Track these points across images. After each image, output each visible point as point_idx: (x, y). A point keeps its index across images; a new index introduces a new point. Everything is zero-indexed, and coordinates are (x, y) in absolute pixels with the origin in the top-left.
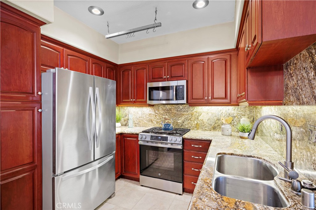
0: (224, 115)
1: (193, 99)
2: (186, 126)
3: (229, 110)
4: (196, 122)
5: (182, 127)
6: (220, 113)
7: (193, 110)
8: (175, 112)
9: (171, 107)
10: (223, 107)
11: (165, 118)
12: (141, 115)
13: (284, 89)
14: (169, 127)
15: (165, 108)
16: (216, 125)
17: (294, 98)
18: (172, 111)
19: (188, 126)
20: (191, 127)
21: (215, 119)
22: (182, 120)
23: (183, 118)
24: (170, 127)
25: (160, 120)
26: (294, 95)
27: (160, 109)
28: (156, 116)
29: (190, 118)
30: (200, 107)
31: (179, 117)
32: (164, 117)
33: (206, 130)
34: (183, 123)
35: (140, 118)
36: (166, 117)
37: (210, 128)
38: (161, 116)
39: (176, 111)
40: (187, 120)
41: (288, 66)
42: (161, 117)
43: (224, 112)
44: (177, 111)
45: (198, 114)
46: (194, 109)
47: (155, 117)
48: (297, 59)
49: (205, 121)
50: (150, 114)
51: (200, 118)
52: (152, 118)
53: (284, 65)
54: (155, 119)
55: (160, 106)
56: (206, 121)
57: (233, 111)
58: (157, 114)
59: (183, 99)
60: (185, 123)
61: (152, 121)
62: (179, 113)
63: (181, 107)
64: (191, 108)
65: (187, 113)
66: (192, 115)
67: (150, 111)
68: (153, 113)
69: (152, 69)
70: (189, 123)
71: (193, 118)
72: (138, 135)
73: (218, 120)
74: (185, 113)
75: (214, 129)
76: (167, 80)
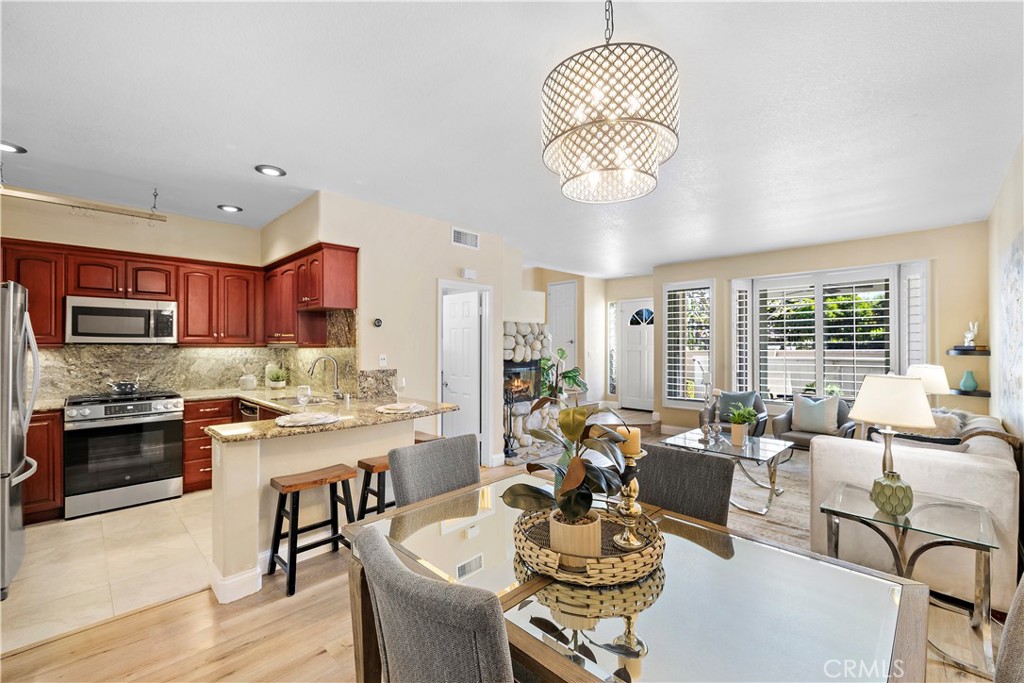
0: (237, 362)
1: (188, 336)
2: (161, 386)
3: (246, 353)
4: (183, 377)
5: (152, 389)
6: (231, 359)
7: (178, 354)
8: (130, 359)
10: (237, 349)
11: (101, 373)
13: (327, 334)
14: (131, 388)
15: (99, 353)
16: (224, 378)
18: (123, 358)
19: (166, 385)
20: (174, 387)
21: (223, 368)
22: (150, 374)
23: (153, 372)
24: (134, 389)
25: (83, 380)
27: (85, 354)
28: (69, 371)
29: (169, 370)
30: (193, 350)
31: (143, 370)
32: (97, 371)
34: (153, 380)
36: (105, 371)
38: (87, 369)
39: (134, 359)
40: (162, 374)
42: (89, 373)
43: (238, 356)
44: (138, 357)
45: (187, 363)
46: (181, 352)
47: (66, 373)
49: (204, 372)
50: (45, 368)
51: (192, 369)
52: (56, 377)
54: (68, 379)
56: (206, 372)
57: (252, 356)
58: (73, 367)
59: (170, 335)
60: (158, 380)
61: (54, 384)
62: (142, 362)
63: (148, 350)
64: (173, 352)
65: (164, 361)
66: (175, 364)
68: (62, 365)
69: (79, 266)
70: (167, 380)
71: (178, 369)
72: (62, 411)
73: (228, 369)
74: (159, 361)
75: (221, 384)
76: (126, 296)
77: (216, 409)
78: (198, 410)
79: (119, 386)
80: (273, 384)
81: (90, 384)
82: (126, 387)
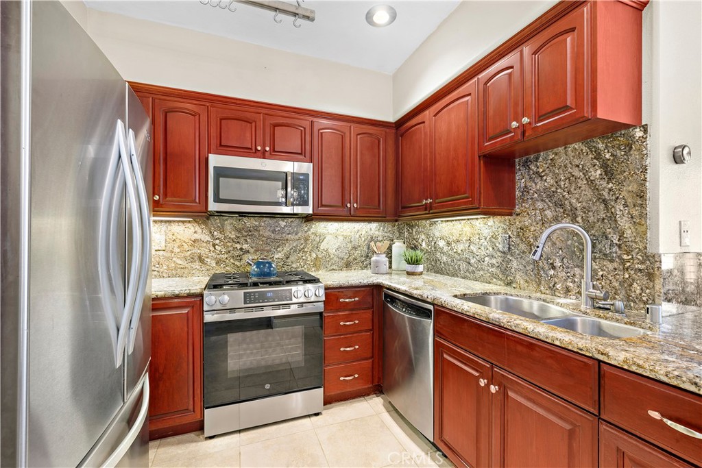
0: (363, 239)
1: (322, 206)
2: (294, 266)
3: (371, 229)
4: (314, 255)
5: (286, 268)
6: (357, 236)
7: (309, 229)
8: (267, 234)
9: (257, 223)
10: (362, 224)
11: (241, 249)
12: (163, 244)
13: (517, 193)
14: (269, 268)
15: (240, 226)
16: (351, 258)
17: (547, 204)
18: (261, 233)
19: (298, 264)
20: (305, 266)
21: (350, 246)
22: (285, 251)
23: (287, 249)
24: (272, 269)
25: (226, 256)
26: (547, 200)
27: (228, 227)
28: (214, 245)
29: (302, 247)
30: (324, 224)
31: (278, 247)
32: (238, 246)
33: (333, 269)
34: (287, 258)
35: (161, 253)
36: (245, 246)
37: (341, 264)
38: (229, 244)
39: (270, 233)
40: (295, 251)
41: (530, 161)
42: (231, 249)
43: (363, 233)
44: (274, 232)
45: (317, 239)
46: (311, 227)
47: (212, 248)
48: (556, 154)
49: (332, 251)
50: (194, 241)
51: (322, 246)
52: (204, 251)
53: (517, 160)
54: (213, 254)
55: (227, 220)
56: (334, 251)
57: (377, 233)
58: (218, 241)
59: (307, 204)
60: (292, 258)
61: (201, 260)
62: (277, 237)
63: (283, 223)
64: (305, 227)
65: (297, 237)
66: (306, 240)
67: (195, 232)
68: (208, 238)
69: (221, 120)
70: (300, 258)
71: (310, 246)
72: (201, 295)
73: (354, 248)
74: (292, 236)
75: (348, 265)
76: (263, 155)
77: (357, 299)
78: (338, 299)
79: (258, 264)
80: (410, 268)
81: (232, 261)
82: (264, 266)
